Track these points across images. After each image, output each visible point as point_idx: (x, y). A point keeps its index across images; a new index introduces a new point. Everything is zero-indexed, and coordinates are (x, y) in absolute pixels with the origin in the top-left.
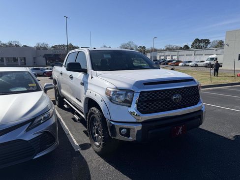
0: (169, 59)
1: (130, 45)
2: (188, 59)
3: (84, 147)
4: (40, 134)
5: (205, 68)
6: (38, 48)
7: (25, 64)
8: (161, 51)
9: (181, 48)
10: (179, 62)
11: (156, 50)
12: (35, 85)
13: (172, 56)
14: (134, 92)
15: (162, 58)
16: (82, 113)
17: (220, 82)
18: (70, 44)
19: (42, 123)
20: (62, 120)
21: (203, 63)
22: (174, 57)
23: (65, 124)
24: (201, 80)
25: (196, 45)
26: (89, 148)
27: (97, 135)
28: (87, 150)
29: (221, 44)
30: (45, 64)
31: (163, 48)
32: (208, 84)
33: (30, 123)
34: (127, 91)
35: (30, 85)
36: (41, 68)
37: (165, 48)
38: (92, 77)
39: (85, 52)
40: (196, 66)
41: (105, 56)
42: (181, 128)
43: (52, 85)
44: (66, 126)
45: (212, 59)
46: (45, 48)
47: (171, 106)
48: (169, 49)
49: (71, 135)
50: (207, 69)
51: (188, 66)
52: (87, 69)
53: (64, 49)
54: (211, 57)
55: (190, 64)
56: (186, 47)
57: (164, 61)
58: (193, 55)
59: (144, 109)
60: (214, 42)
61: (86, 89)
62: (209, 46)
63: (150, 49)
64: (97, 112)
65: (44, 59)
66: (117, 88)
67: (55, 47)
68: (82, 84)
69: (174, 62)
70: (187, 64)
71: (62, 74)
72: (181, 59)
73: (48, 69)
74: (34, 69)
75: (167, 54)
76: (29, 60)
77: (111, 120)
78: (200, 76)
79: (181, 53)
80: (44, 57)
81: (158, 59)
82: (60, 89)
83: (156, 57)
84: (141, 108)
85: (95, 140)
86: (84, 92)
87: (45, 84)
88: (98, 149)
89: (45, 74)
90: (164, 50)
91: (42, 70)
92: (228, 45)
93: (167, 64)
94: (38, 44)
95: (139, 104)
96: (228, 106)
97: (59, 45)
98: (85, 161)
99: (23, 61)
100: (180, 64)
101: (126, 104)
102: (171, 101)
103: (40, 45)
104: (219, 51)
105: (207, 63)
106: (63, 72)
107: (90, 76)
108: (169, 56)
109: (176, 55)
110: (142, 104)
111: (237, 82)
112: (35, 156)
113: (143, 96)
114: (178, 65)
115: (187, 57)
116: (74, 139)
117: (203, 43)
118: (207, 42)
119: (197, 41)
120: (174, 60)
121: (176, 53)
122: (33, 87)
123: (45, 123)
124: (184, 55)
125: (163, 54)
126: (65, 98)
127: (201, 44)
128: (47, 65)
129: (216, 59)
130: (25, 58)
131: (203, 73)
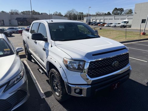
0: (98, 21)
1: (73, 11)
2: (110, 22)
3: (48, 94)
4: (15, 93)
5: (121, 28)
6: (12, 13)
7: (4, 24)
8: (93, 16)
9: (105, 14)
10: (104, 24)
11: (90, 15)
12: (9, 49)
13: (100, 19)
14: (85, 61)
15: (94, 20)
16: (45, 69)
17: (131, 39)
18: (34, 11)
19: (16, 83)
20: (31, 71)
21: (119, 25)
22: (101, 20)
23: (33, 75)
24: (119, 37)
25: (115, 12)
26: (51, 95)
27: (57, 88)
28: (50, 97)
29: (130, 12)
30: (17, 25)
31: (95, 14)
32: (124, 41)
33: (6, 86)
34: (79, 61)
35: (5, 50)
36: (15, 27)
37: (96, 14)
38: (52, 46)
39: (45, 24)
40: (115, 26)
41: (60, 27)
42: (117, 84)
43: (22, 48)
44: (34, 76)
45: (125, 22)
46: (17, 13)
47: (111, 70)
48: (98, 15)
49: (38, 84)
50: (122, 28)
51: (110, 26)
52: (47, 39)
53: (30, 14)
54: (125, 20)
55: (112, 25)
56: (109, 14)
57: (95, 23)
58: (113, 19)
59: (93, 74)
60: (126, 10)
61: (47, 55)
62: (123, 13)
63: (86, 14)
64: (57, 73)
65: (17, 21)
66: (72, 59)
67: (23, 13)
68: (44, 50)
69: (101, 24)
70: (110, 25)
71: (29, 38)
72: (106, 22)
73: (19, 28)
74: (10, 28)
75: (97, 18)
76: (6, 21)
77: (68, 83)
78: (118, 33)
79: (106, 17)
80: (16, 20)
81: (91, 21)
82: (28, 48)
83: (90, 20)
84: (91, 73)
85: (55, 90)
86: (46, 56)
87: (17, 48)
88: (59, 98)
89: (18, 32)
90: (95, 15)
91: (16, 29)
92: (136, 13)
93: (97, 25)
94: (12, 11)
95: (90, 71)
96: (139, 57)
97: (26, 11)
98: (49, 107)
99: (2, 22)
100: (105, 25)
101: (79, 71)
102: (112, 66)
103: (13, 11)
104: (130, 17)
105: (122, 25)
106: (29, 37)
107: (50, 45)
108: (99, 19)
109: (102, 19)
110: (91, 71)
111: (142, 39)
112: (12, 108)
113: (92, 65)
114: (104, 26)
115: (110, 20)
116: (40, 88)
117: (120, 11)
118: (122, 10)
119: (116, 9)
120: (101, 22)
121: (102, 18)
122: (8, 51)
123: (18, 83)
124: (107, 19)
125: (94, 18)
126: (32, 54)
127: (118, 12)
128: (19, 25)
129: (128, 22)
130: (3, 21)
131: (120, 32)
